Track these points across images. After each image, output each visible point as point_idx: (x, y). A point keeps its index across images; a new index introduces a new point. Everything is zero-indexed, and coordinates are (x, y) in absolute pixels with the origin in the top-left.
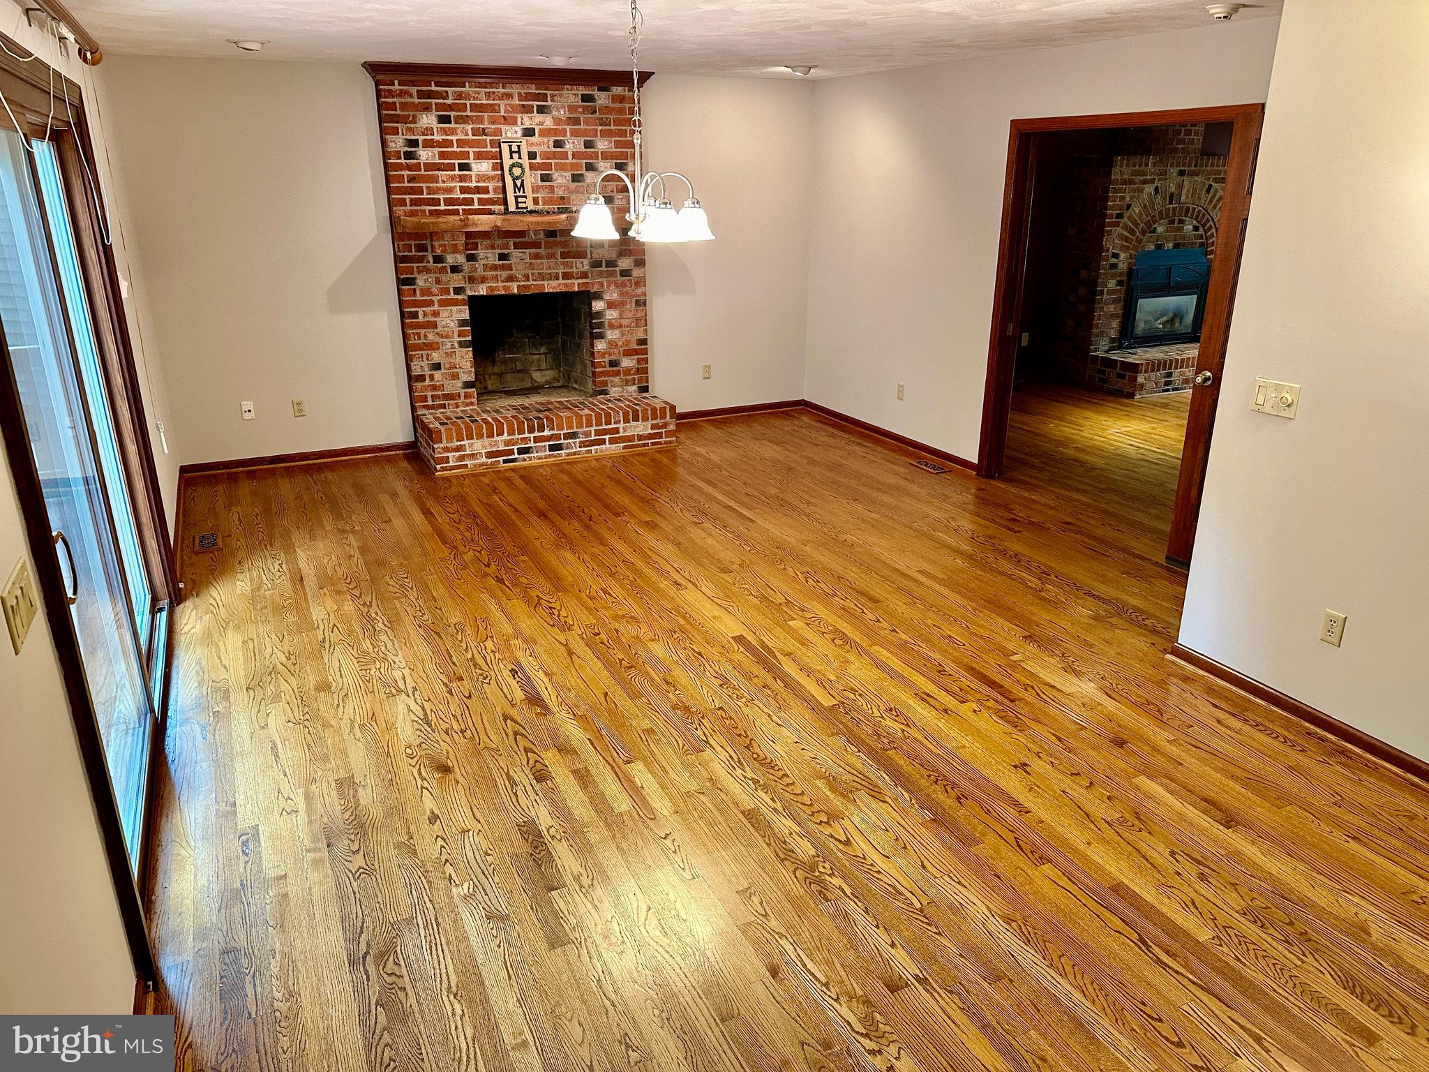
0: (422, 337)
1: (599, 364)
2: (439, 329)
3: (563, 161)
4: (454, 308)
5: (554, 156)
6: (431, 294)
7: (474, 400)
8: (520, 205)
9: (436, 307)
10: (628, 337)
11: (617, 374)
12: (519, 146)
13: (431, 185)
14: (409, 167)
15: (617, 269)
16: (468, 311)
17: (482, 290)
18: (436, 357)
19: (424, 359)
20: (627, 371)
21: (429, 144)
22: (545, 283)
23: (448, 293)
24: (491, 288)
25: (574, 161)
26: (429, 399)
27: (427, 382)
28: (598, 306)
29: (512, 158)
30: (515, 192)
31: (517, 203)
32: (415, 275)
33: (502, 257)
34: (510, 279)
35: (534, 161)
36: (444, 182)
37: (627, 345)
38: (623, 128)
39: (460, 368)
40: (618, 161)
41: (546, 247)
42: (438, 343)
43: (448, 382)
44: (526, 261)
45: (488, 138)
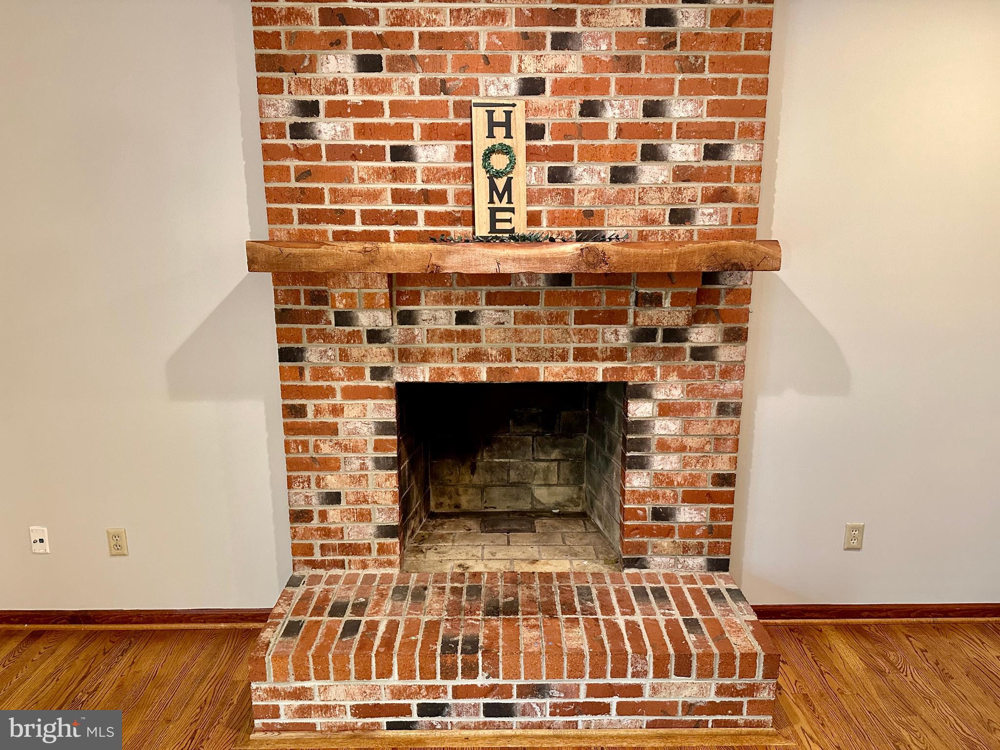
0: (311, 448)
1: (633, 514)
2: (342, 436)
3: (597, 143)
4: (370, 403)
5: (580, 132)
6: (332, 377)
7: (395, 558)
8: (499, 226)
9: (338, 400)
10: (697, 470)
11: (668, 533)
12: (508, 114)
13: (339, 186)
14: (299, 154)
15: (687, 346)
16: (394, 409)
17: (423, 374)
18: (332, 482)
19: (313, 484)
20: (689, 531)
21: (338, 110)
22: (541, 366)
23: (361, 376)
24: (439, 371)
25: (620, 142)
26: (317, 551)
27: (316, 523)
28: (638, 409)
29: (491, 135)
30: (492, 201)
31: (493, 221)
32: (305, 343)
33: (463, 318)
34: (476, 356)
35: (538, 143)
36: (362, 180)
37: (692, 484)
38: (731, 76)
39: (375, 502)
40: (712, 142)
41: (548, 303)
42: (337, 460)
43: (350, 525)
44: (506, 326)
45: (451, 99)
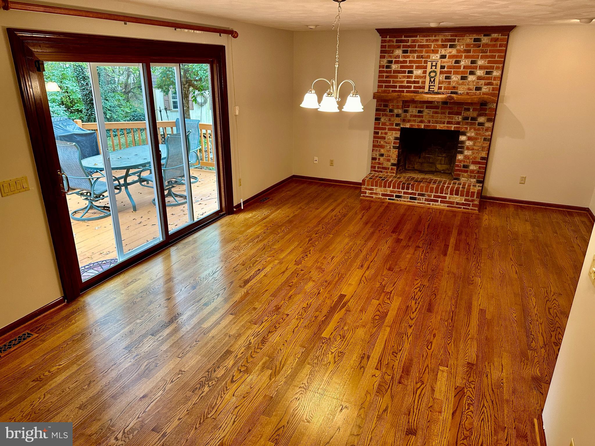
0: (379, 142)
1: (458, 166)
2: (386, 140)
3: (458, 70)
4: (394, 132)
5: (454, 67)
6: (386, 125)
7: (395, 172)
8: (431, 90)
9: (387, 131)
10: (476, 155)
11: (467, 172)
12: (436, 63)
13: (395, 80)
14: (387, 72)
15: (477, 122)
16: (399, 134)
17: (408, 125)
18: (382, 151)
19: (378, 151)
20: (472, 171)
21: (397, 62)
22: (438, 125)
23: (393, 125)
24: (412, 125)
25: (464, 70)
26: (377, 168)
27: (377, 161)
28: (462, 138)
29: (431, 68)
30: (430, 84)
31: (429, 88)
32: (381, 116)
33: (420, 112)
34: (421, 122)
35: (443, 70)
36: (400, 78)
37: (474, 159)
38: (494, 54)
39: (392, 157)
40: (488, 70)
41: (442, 109)
42: (384, 146)
43: (385, 162)
44: (430, 114)
45: (424, 59)
